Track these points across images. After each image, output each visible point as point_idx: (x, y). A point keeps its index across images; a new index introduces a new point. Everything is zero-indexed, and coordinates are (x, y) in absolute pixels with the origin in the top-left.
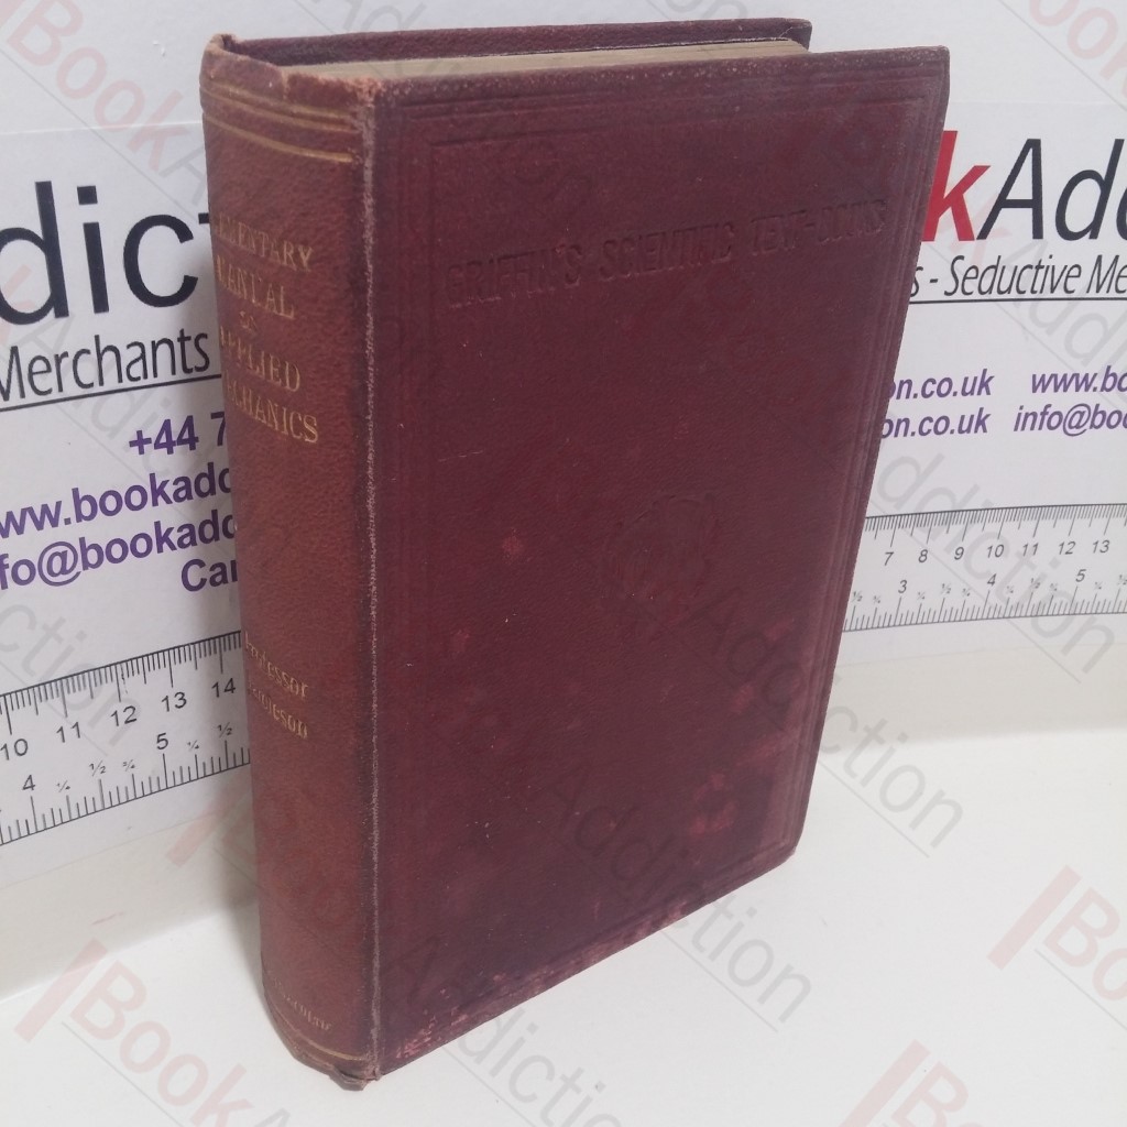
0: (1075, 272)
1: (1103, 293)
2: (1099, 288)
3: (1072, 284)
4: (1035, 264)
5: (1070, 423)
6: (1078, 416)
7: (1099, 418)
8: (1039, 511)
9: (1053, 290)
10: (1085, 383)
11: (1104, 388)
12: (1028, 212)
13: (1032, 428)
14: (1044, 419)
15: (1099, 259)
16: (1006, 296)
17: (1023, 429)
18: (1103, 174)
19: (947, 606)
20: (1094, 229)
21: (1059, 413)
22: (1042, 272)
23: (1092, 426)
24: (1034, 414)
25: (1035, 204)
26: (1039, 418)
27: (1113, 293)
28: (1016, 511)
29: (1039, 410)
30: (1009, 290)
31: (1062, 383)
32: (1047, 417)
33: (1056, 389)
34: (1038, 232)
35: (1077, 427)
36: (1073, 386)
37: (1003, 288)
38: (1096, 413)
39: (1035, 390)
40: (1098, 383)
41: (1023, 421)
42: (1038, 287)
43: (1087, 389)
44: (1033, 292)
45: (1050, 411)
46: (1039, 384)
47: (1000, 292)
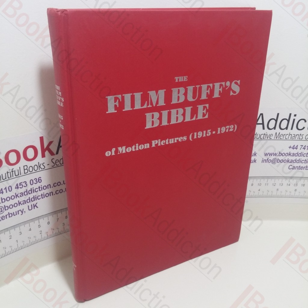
0: (272, 135)
1: (277, 139)
2: (276, 138)
3: (271, 137)
4: (264, 134)
5: (273, 162)
6: (274, 161)
7: (279, 161)
8: (268, 178)
9: (267, 138)
10: (275, 154)
11: (279, 156)
12: (262, 125)
13: (265, 162)
14: (267, 161)
15: (276, 133)
16: (258, 139)
17: (263, 162)
18: (276, 119)
19: (250, 195)
20: (275, 128)
21: (270, 160)
22: (265, 135)
23: (277, 162)
24: (266, 160)
25: (263, 124)
26: (266, 161)
27: (279, 139)
28: (263, 177)
29: (266, 159)
30: (259, 138)
31: (271, 155)
32: (268, 161)
33: (270, 155)
34: (264, 128)
35: (274, 162)
36: (273, 155)
37: (258, 138)
38: (278, 160)
39: (265, 155)
40: (278, 154)
41: (263, 161)
42: (264, 138)
43: (276, 155)
44: (263, 138)
45: (269, 159)
46: (266, 155)
47: (257, 138)
